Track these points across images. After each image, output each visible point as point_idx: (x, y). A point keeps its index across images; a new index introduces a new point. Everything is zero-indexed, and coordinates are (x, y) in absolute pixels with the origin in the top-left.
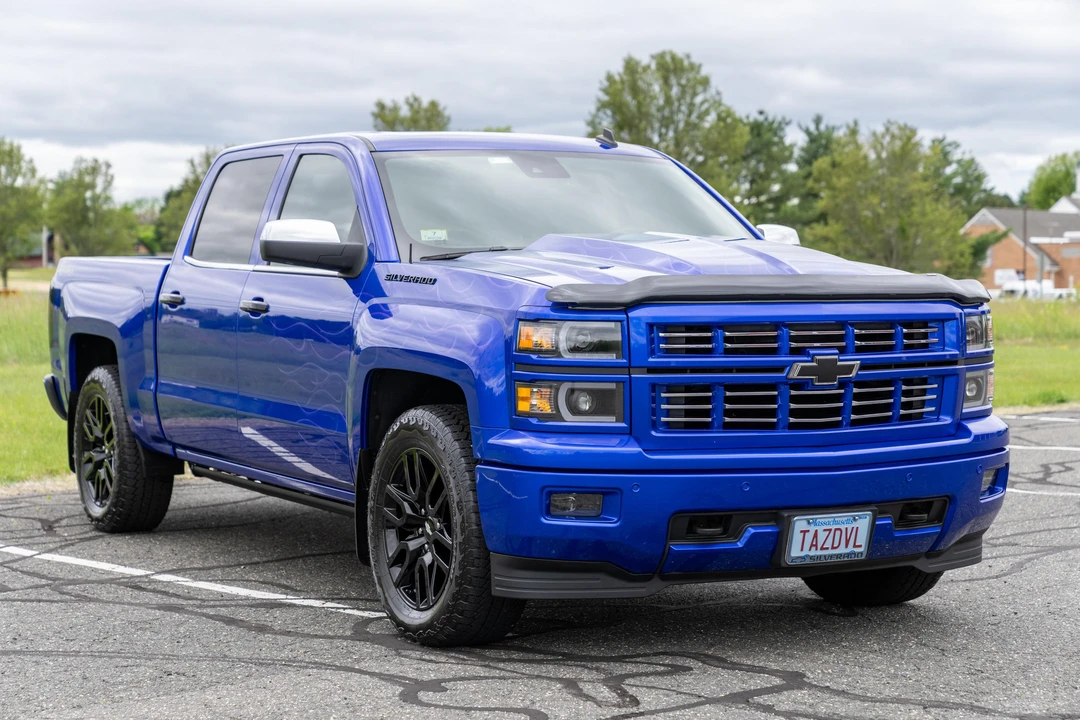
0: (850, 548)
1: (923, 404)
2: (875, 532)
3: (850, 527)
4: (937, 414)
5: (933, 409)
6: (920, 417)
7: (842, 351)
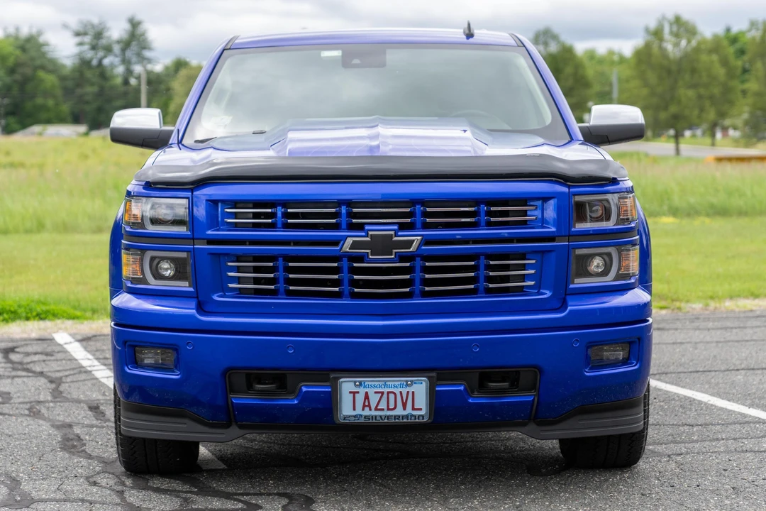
0: (409, 410)
1: (523, 278)
2: (435, 398)
3: (404, 391)
4: (538, 287)
5: (533, 283)
6: (520, 291)
7: (402, 227)
